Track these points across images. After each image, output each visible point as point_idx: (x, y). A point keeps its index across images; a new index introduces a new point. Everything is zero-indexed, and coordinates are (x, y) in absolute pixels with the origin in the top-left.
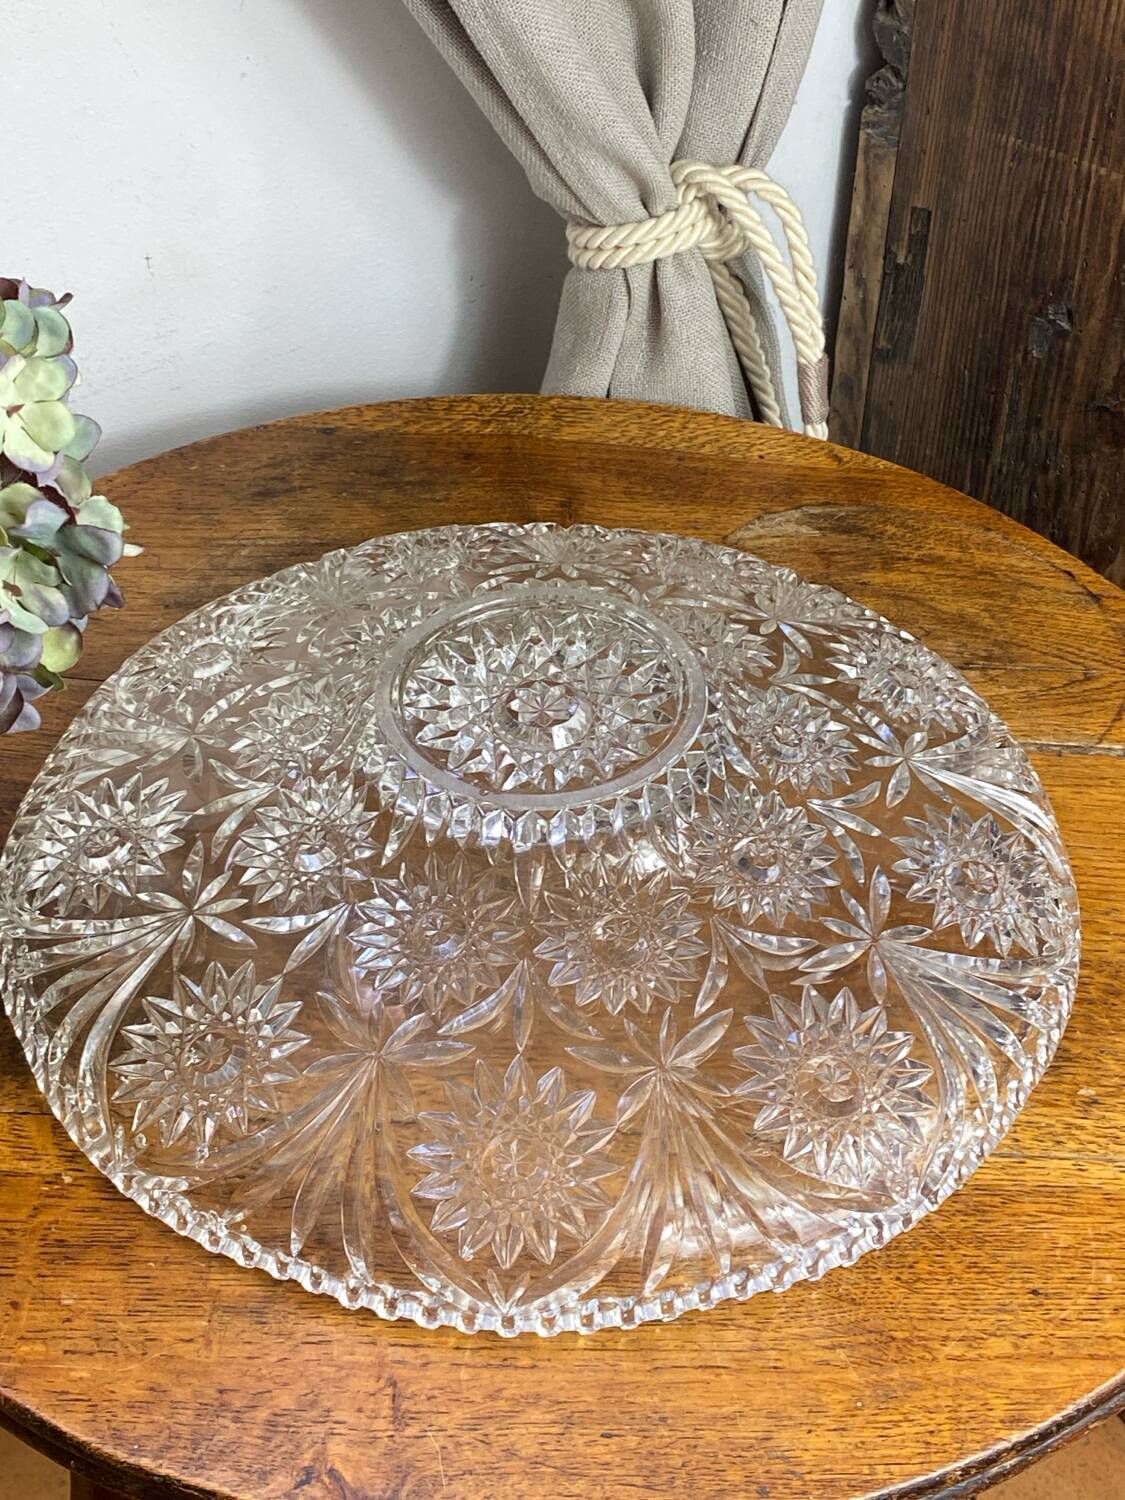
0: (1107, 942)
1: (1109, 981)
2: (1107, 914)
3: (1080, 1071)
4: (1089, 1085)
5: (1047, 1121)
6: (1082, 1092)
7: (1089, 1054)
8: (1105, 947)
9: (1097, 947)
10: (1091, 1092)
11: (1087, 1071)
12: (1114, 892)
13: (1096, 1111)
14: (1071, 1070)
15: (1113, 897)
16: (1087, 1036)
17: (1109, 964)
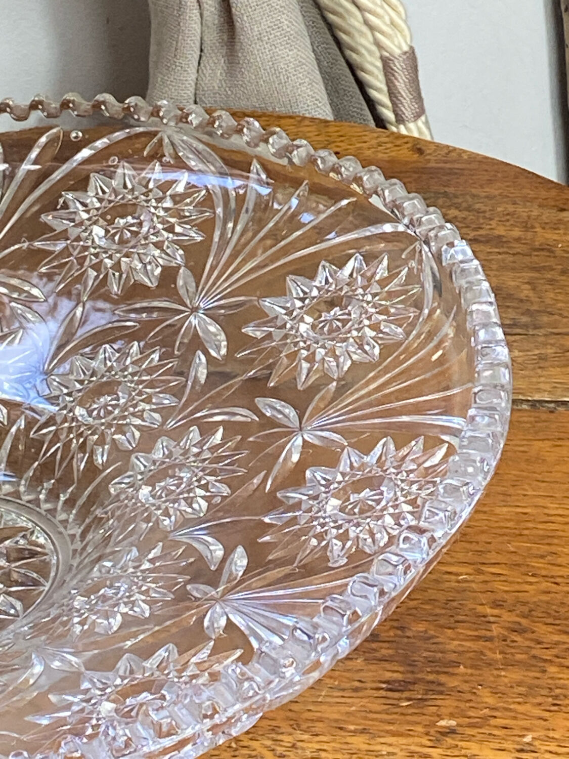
0: (531, 583)
1: (518, 619)
2: (542, 557)
3: (447, 703)
4: (452, 716)
5: (391, 749)
6: (443, 723)
7: (465, 687)
8: (527, 587)
9: (517, 587)
10: (453, 723)
11: (456, 704)
12: (560, 537)
13: (449, 741)
14: (438, 703)
15: (556, 541)
16: (469, 671)
17: (525, 604)
